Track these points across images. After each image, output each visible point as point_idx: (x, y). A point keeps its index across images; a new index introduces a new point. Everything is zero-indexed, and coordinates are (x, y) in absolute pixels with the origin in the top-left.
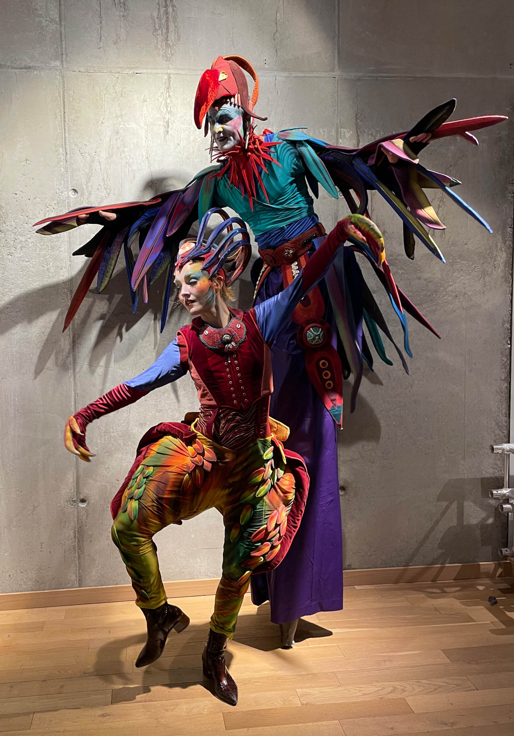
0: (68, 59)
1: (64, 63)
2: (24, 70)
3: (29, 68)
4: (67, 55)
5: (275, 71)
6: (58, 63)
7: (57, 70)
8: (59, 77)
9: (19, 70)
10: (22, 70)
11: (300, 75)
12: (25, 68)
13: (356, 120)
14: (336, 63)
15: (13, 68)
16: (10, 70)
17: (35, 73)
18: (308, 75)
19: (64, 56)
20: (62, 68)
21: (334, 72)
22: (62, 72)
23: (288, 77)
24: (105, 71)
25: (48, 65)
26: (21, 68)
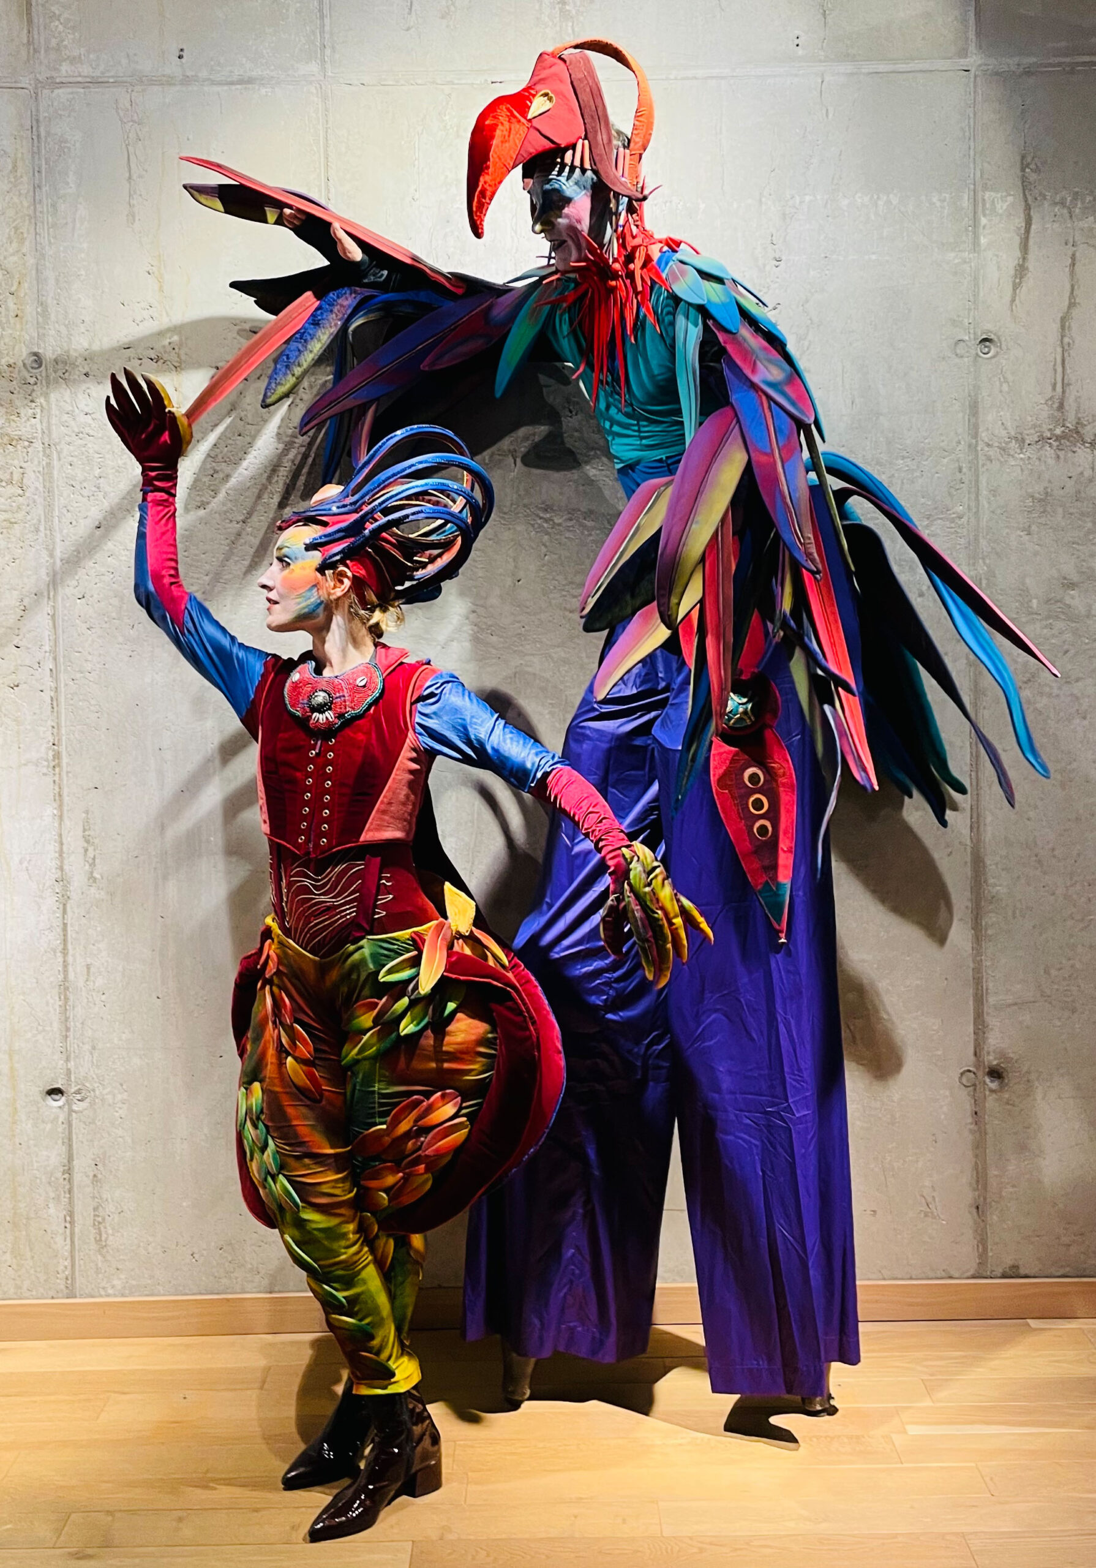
0: (337, 56)
1: (328, 66)
2: (238, 87)
3: (250, 81)
4: (333, 48)
5: (820, 61)
6: (314, 67)
7: (311, 83)
8: (316, 99)
9: (226, 88)
10: (233, 87)
11: (882, 68)
12: (241, 82)
13: (1023, 170)
14: (972, 35)
15: (213, 83)
16: (206, 88)
17: (263, 91)
18: (902, 67)
19: (328, 52)
20: (322, 79)
21: (966, 56)
22: (324, 88)
23: (852, 74)
24: (419, 82)
25: (290, 72)
26: (232, 83)
